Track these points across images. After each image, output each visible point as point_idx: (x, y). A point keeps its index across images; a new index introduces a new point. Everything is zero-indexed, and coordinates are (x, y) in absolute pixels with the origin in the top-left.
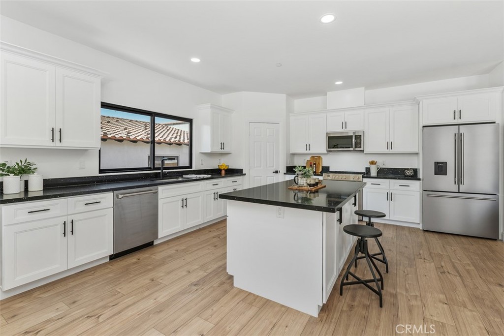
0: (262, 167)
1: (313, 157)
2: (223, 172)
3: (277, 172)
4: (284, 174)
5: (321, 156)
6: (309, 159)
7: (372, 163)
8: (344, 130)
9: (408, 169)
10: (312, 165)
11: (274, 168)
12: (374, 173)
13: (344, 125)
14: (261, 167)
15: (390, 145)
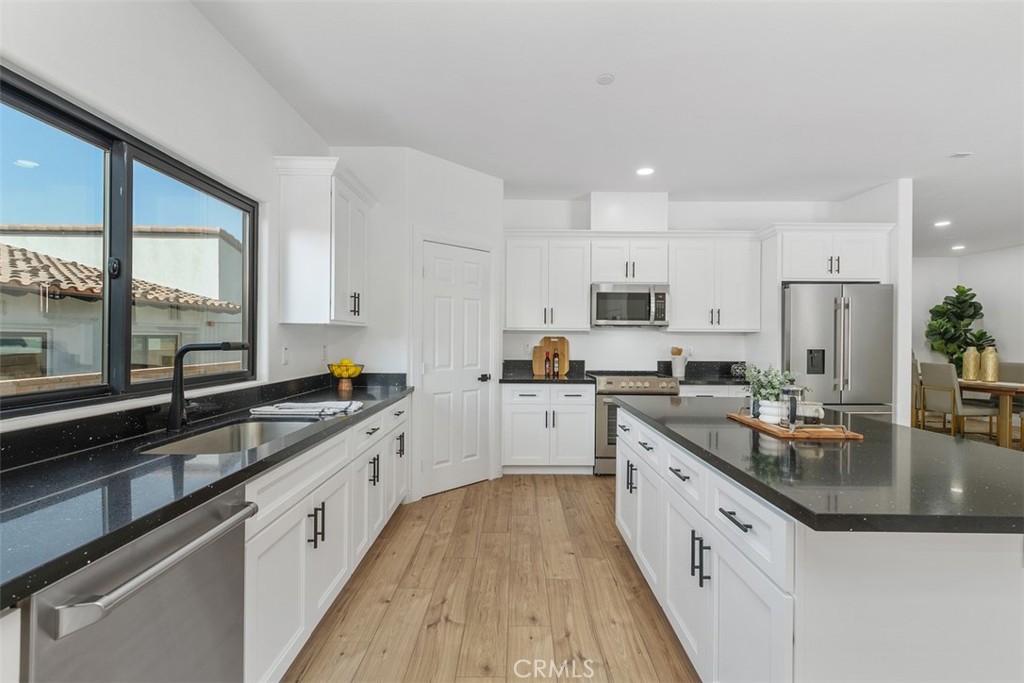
0: (452, 368)
1: (547, 340)
2: (345, 386)
3: (484, 378)
4: (501, 381)
5: (566, 337)
6: (538, 345)
7: (678, 352)
8: (630, 280)
9: (737, 363)
10: (551, 357)
11: (479, 366)
12: (679, 372)
13: (630, 268)
14: (449, 366)
15: (715, 316)
